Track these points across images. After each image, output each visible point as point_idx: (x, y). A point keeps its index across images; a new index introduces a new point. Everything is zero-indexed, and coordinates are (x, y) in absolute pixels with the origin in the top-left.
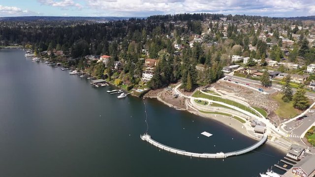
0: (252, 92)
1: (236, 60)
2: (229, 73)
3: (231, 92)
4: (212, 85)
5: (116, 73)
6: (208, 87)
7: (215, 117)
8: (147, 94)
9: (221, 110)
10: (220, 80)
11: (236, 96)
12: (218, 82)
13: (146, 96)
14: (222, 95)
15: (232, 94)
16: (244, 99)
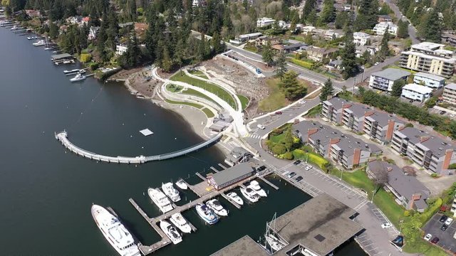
0: (247, 74)
1: (262, 25)
2: (240, 45)
3: (221, 74)
4: (203, 63)
5: (91, 45)
6: (198, 65)
7: (179, 109)
8: (114, 75)
9: (194, 99)
10: (218, 56)
11: (224, 80)
12: (215, 58)
13: (113, 78)
14: (209, 77)
15: (221, 77)
16: (232, 84)
